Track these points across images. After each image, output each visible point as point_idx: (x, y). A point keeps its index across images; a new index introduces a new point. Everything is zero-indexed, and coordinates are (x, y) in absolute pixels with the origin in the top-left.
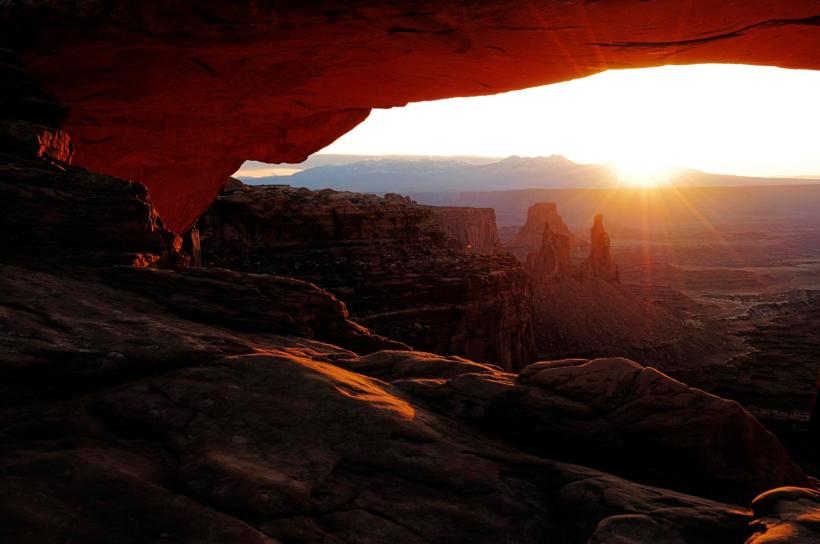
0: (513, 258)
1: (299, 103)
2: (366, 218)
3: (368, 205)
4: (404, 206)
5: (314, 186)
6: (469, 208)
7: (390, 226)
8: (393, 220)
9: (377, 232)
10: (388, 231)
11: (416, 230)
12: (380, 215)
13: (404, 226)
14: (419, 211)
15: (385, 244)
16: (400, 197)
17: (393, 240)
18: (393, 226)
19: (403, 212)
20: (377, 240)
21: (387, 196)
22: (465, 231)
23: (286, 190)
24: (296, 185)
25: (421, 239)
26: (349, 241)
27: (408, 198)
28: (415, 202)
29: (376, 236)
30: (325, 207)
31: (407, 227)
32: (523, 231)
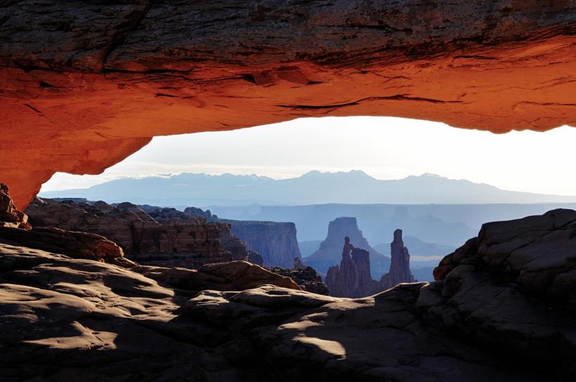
0: (314, 272)
1: (99, 134)
2: (165, 232)
3: (168, 219)
4: (205, 219)
5: (112, 199)
6: (271, 222)
7: (190, 240)
8: (193, 234)
9: (176, 246)
10: (188, 245)
11: (216, 244)
12: (179, 229)
13: (204, 239)
14: (219, 225)
15: (184, 258)
16: (200, 210)
17: (192, 254)
18: (193, 239)
19: (204, 226)
20: (175, 255)
21: (187, 209)
22: (267, 246)
23: (82, 204)
24: (92, 198)
25: (221, 253)
26: (147, 256)
27: (208, 212)
28: (215, 216)
29: (175, 250)
30: (123, 220)
31: (207, 241)
32: (324, 245)
